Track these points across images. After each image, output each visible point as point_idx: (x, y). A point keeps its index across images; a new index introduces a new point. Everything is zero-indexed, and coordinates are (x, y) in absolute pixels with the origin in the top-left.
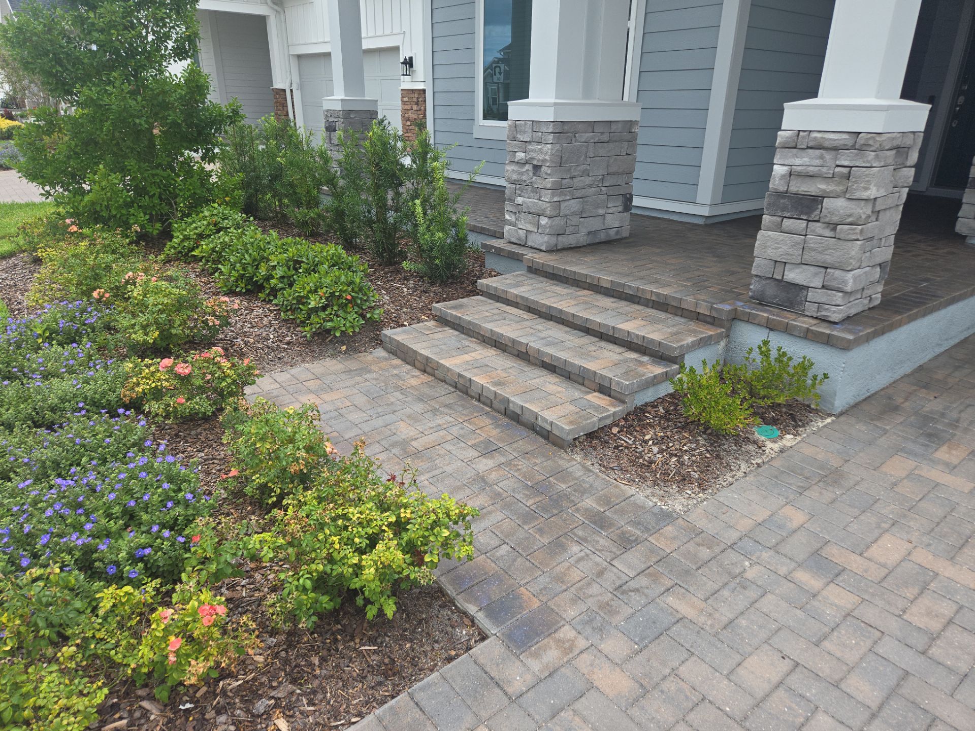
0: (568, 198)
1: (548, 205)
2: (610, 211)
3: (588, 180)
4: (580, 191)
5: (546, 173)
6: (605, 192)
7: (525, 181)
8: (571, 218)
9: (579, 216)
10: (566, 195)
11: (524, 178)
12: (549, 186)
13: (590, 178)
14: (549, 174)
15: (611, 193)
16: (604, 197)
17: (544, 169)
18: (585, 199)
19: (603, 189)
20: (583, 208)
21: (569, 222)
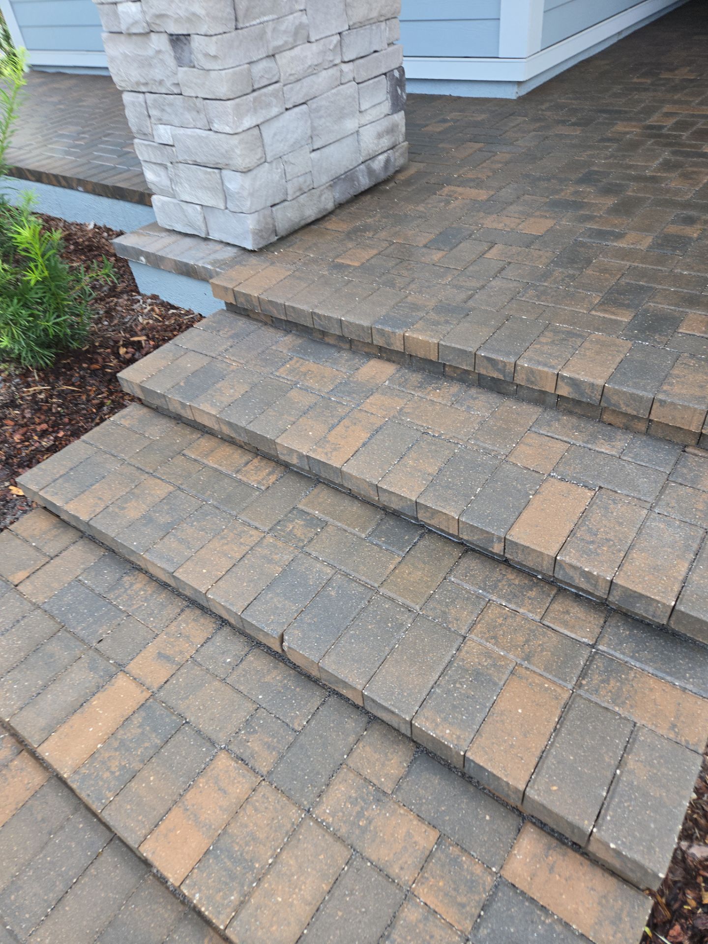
0: (275, 111)
1: (235, 140)
2: (368, 118)
3: (308, 54)
4: (298, 86)
5: (207, 55)
6: (350, 77)
7: (161, 82)
8: (290, 158)
9: (308, 149)
10: (269, 105)
11: (157, 73)
12: (223, 90)
13: (314, 47)
14: (215, 57)
15: (364, 76)
16: (350, 89)
17: (197, 42)
18: (313, 104)
19: (345, 67)
20: (313, 128)
21: (289, 169)
